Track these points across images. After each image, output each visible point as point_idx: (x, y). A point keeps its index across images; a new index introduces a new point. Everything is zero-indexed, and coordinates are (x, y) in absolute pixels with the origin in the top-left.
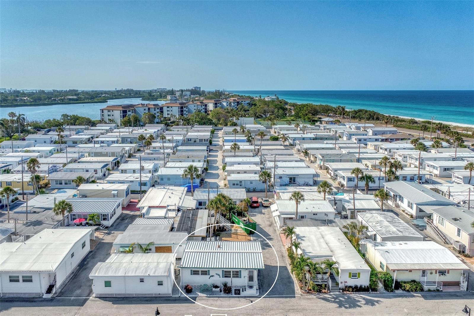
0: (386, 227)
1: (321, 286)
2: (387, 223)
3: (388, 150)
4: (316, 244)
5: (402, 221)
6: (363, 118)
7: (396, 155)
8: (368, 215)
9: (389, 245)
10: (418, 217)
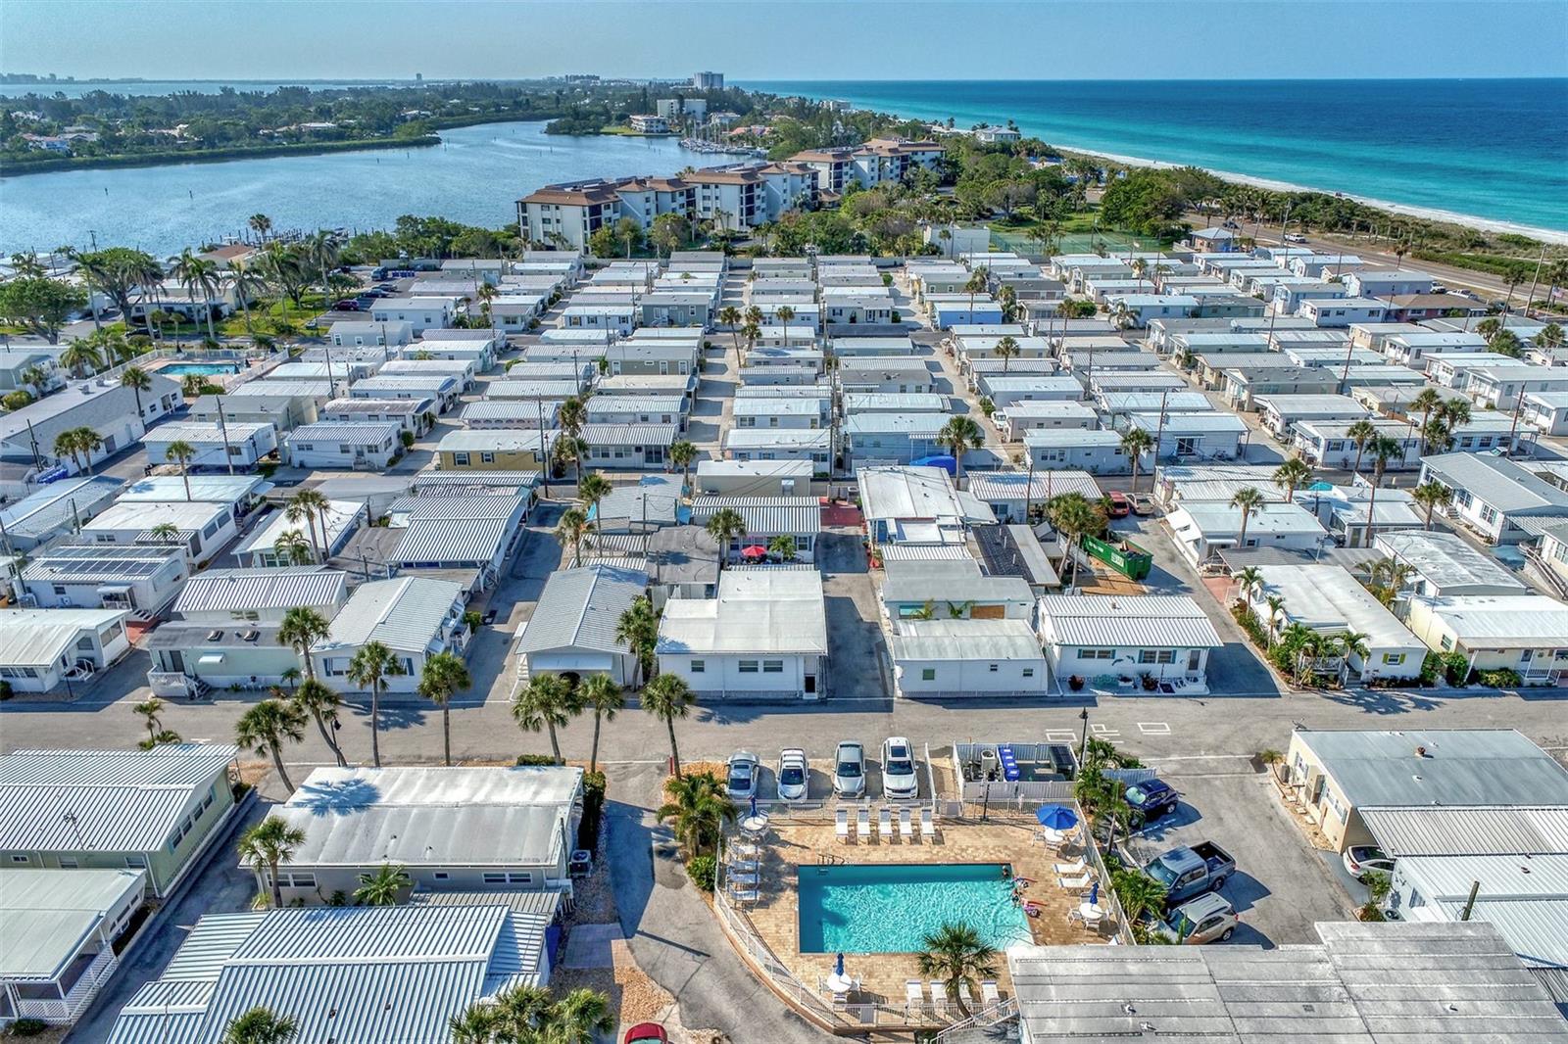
0: (1446, 566)
1: (1326, 677)
2: (1448, 557)
3: (1413, 351)
4: (1306, 600)
5: (1477, 554)
6: (1316, 223)
7: (1435, 366)
8: (1401, 539)
9: (1459, 603)
10: (1502, 542)
